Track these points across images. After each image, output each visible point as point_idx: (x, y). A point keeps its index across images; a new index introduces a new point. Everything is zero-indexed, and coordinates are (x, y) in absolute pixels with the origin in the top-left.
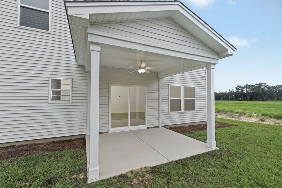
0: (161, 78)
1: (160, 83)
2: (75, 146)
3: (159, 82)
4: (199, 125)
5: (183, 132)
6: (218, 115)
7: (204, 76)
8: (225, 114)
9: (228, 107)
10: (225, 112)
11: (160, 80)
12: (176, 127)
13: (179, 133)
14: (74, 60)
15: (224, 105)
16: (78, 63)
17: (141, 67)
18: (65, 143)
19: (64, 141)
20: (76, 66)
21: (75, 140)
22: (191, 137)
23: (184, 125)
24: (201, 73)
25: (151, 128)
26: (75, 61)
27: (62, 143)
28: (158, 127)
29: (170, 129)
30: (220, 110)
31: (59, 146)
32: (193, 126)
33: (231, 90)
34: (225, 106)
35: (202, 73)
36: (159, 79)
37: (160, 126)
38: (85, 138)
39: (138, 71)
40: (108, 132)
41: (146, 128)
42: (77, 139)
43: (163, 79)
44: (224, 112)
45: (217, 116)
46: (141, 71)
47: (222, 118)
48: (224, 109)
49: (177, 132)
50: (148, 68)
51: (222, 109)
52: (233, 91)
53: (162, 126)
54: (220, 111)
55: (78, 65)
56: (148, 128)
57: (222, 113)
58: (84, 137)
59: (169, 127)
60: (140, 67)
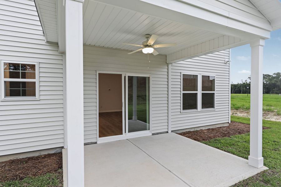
0: (171, 64)
1: (170, 71)
2: (45, 169)
3: (168, 69)
4: (221, 127)
5: (204, 140)
6: (238, 113)
7: (228, 61)
8: (246, 112)
9: (246, 102)
10: (246, 109)
11: (170, 66)
12: (190, 132)
13: (199, 141)
14: (41, 33)
15: (241, 99)
16: (47, 38)
17: (148, 43)
18: (30, 164)
19: (29, 159)
20: (44, 43)
21: (46, 156)
22: (218, 148)
23: (201, 128)
24: (223, 57)
25: (158, 134)
26: (43, 34)
27: (24, 162)
28: (167, 132)
29: (183, 134)
30: (239, 106)
31: (18, 170)
32: (213, 129)
33: (244, 82)
34: (242, 101)
35: (225, 57)
36: (168, 65)
37: (170, 132)
38: (61, 153)
39: (142, 50)
40: (96, 143)
41: (151, 134)
42: (49, 156)
43: (174, 64)
44: (244, 109)
45: (236, 114)
46: (146, 51)
47: (244, 117)
48: (244, 105)
49: (195, 140)
50: (157, 46)
51: (240, 105)
52: (247, 83)
53: (172, 131)
54: (239, 108)
55: (48, 42)
56: (153, 134)
57: (242, 110)
58: (60, 151)
59: (181, 132)
60: (145, 44)
